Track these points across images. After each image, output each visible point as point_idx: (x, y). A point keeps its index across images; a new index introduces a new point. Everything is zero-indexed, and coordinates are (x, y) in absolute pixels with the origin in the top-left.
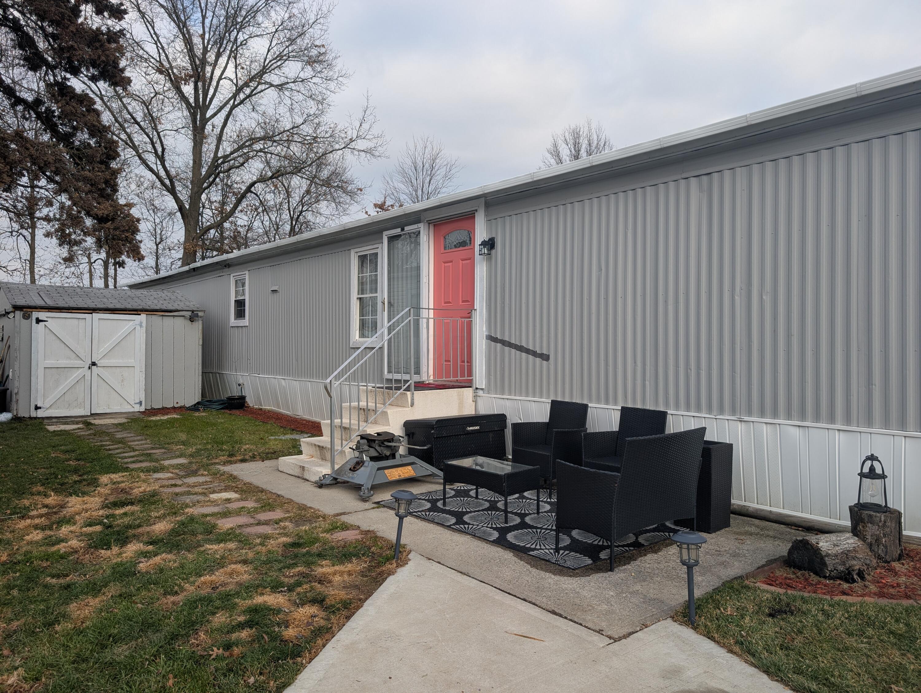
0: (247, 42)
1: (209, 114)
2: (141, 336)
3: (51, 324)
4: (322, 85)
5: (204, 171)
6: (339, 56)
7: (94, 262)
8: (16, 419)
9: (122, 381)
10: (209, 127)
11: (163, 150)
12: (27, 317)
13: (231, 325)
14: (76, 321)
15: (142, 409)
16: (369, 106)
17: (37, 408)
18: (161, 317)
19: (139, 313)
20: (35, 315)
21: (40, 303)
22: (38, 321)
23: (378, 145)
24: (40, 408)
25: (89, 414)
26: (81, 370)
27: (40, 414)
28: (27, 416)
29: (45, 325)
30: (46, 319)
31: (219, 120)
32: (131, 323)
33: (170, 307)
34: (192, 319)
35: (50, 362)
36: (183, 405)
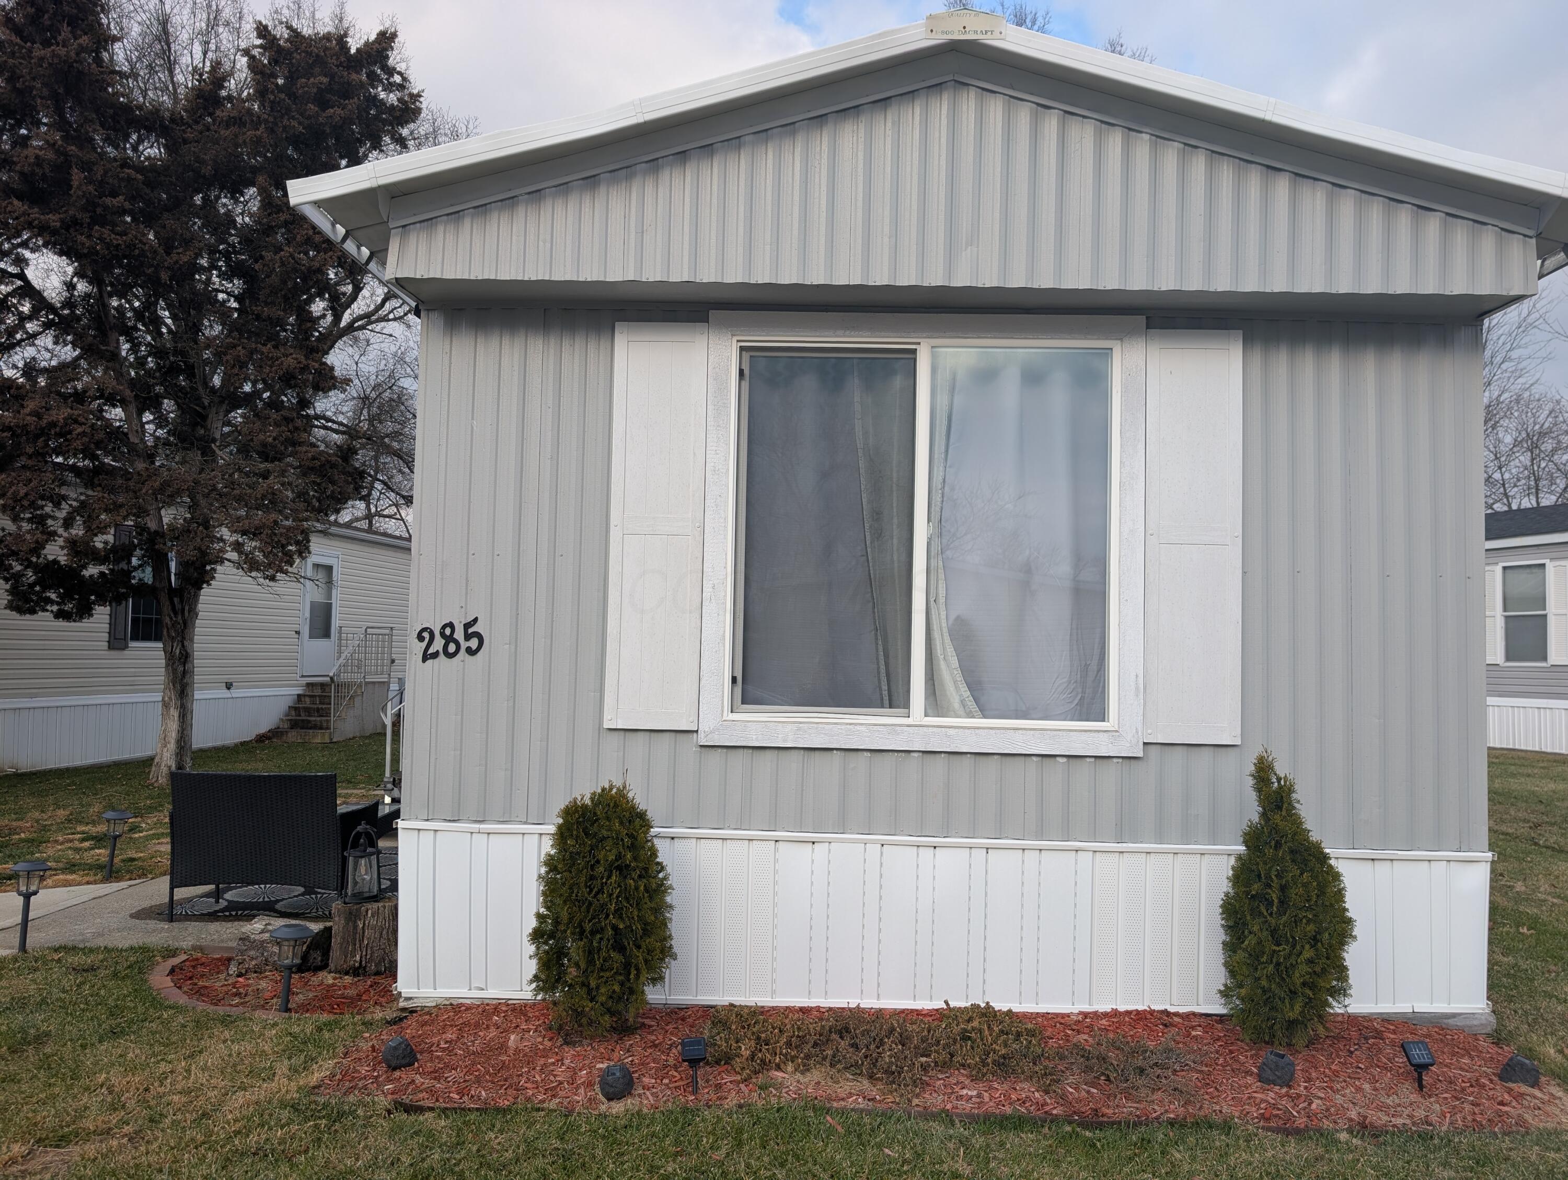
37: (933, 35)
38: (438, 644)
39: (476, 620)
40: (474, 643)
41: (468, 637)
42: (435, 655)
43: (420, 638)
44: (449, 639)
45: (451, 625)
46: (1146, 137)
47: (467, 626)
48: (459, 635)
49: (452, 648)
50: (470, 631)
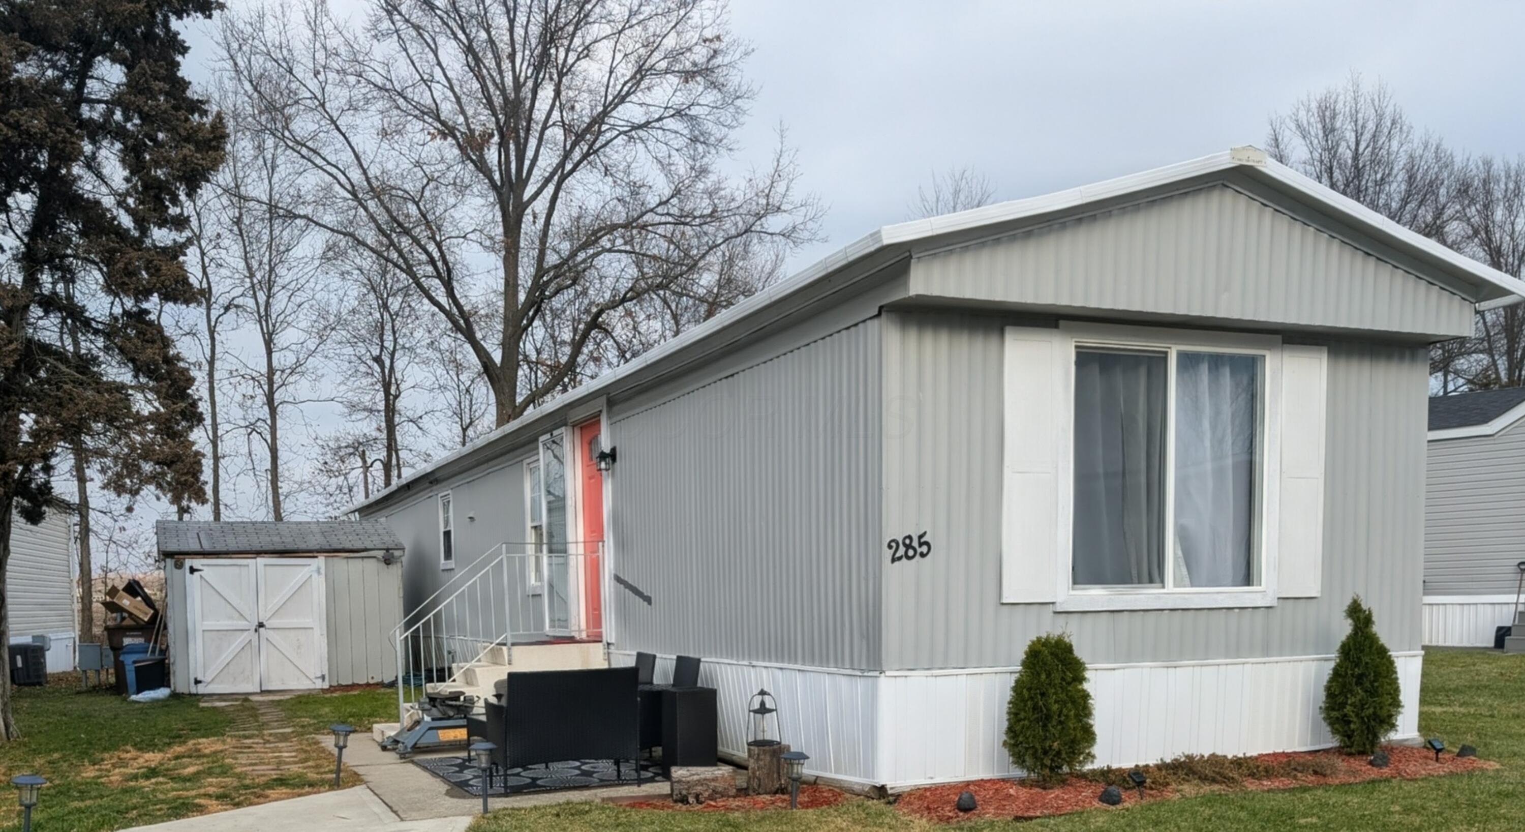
0: (589, 51)
1: (527, 195)
2: (319, 585)
3: (207, 573)
4: (708, 117)
5: (522, 297)
6: (753, 50)
7: (371, 466)
8: (175, 695)
9: (299, 647)
10: (528, 218)
11: (449, 271)
12: (179, 566)
13: (442, 567)
14: (236, 569)
15: (326, 686)
16: (784, 149)
17: (197, 682)
18: (345, 560)
19: (316, 554)
20: (188, 562)
21: (195, 547)
22: (192, 570)
23: (808, 218)
24: (200, 682)
25: (259, 691)
26: (246, 633)
27: (201, 689)
28: (186, 691)
29: (201, 576)
30: (201, 568)
31: (540, 205)
32: (306, 569)
33: (358, 545)
34: (388, 561)
35: (210, 624)
36: (380, 680)
37: (1234, 161)
38: (901, 551)
39: (925, 533)
40: (924, 549)
41: (921, 545)
42: (900, 558)
43: (890, 547)
44: (908, 547)
45: (910, 537)
46: (1326, 236)
47: (920, 537)
48: (915, 544)
49: (911, 553)
50: (922, 540)
